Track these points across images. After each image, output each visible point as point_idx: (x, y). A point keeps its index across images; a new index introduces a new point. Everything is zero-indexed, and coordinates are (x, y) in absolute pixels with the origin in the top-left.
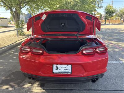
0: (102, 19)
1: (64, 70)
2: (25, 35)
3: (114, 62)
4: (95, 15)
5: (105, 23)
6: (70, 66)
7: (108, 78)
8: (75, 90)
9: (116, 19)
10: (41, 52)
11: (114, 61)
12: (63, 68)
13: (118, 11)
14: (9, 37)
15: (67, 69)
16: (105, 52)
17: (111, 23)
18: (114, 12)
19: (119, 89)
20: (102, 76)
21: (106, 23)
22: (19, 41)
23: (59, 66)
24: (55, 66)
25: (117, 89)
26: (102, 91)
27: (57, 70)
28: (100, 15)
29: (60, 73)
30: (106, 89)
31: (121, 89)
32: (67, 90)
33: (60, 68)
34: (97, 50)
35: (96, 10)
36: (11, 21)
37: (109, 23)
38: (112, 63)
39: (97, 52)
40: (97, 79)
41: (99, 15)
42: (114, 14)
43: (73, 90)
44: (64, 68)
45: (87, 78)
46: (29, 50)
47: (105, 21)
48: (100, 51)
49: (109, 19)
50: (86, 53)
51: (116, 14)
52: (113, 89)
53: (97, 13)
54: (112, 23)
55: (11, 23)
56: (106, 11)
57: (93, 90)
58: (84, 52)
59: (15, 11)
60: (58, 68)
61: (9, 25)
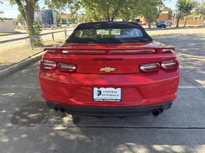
0: (172, 18)
1: (111, 95)
2: (43, 46)
3: (190, 87)
4: (161, 11)
5: (178, 25)
6: (119, 90)
7: (179, 111)
8: (127, 127)
9: (197, 18)
10: (74, 68)
11: (189, 85)
12: (108, 93)
13: (199, 4)
14: (17, 49)
15: (115, 94)
16: (174, 68)
17: (186, 26)
18: (194, 7)
19: (195, 127)
20: (169, 105)
21: (180, 26)
22: (34, 55)
23: (102, 89)
24: (96, 90)
25: (193, 127)
26: (169, 129)
27: (99, 95)
28: (169, 12)
29: (104, 100)
30: (175, 127)
31: (198, 127)
32: (114, 127)
33: (103, 94)
34: (163, 65)
35: (162, 4)
36: (20, 24)
37: (183, 26)
38: (187, 89)
39: (162, 68)
40: (162, 110)
41: (167, 12)
42: (193, 11)
43: (124, 127)
44: (110, 93)
45: (145, 108)
46: (55, 65)
47: (178, 22)
48: (167, 66)
49: (184, 18)
50: (145, 69)
51: (197, 10)
52: (186, 127)
53: (163, 7)
54: (189, 26)
55: (19, 28)
56: (179, 5)
57: (155, 127)
58: (142, 68)
59: (25, 6)
60: (100, 92)
61: (16, 31)
